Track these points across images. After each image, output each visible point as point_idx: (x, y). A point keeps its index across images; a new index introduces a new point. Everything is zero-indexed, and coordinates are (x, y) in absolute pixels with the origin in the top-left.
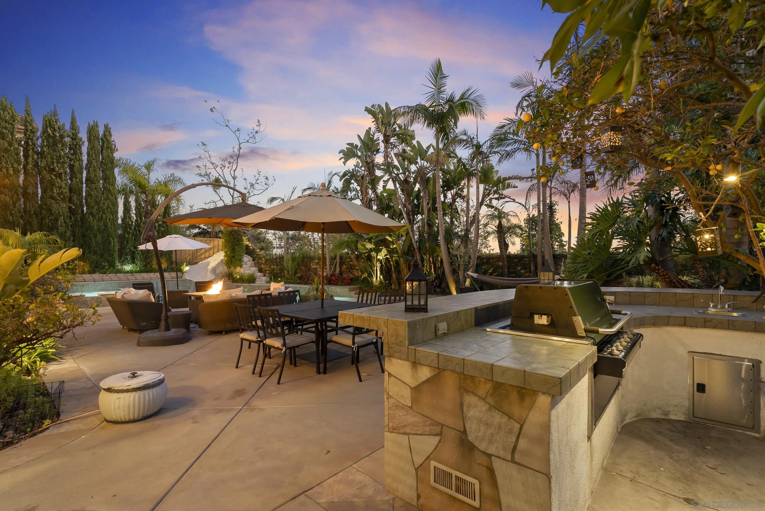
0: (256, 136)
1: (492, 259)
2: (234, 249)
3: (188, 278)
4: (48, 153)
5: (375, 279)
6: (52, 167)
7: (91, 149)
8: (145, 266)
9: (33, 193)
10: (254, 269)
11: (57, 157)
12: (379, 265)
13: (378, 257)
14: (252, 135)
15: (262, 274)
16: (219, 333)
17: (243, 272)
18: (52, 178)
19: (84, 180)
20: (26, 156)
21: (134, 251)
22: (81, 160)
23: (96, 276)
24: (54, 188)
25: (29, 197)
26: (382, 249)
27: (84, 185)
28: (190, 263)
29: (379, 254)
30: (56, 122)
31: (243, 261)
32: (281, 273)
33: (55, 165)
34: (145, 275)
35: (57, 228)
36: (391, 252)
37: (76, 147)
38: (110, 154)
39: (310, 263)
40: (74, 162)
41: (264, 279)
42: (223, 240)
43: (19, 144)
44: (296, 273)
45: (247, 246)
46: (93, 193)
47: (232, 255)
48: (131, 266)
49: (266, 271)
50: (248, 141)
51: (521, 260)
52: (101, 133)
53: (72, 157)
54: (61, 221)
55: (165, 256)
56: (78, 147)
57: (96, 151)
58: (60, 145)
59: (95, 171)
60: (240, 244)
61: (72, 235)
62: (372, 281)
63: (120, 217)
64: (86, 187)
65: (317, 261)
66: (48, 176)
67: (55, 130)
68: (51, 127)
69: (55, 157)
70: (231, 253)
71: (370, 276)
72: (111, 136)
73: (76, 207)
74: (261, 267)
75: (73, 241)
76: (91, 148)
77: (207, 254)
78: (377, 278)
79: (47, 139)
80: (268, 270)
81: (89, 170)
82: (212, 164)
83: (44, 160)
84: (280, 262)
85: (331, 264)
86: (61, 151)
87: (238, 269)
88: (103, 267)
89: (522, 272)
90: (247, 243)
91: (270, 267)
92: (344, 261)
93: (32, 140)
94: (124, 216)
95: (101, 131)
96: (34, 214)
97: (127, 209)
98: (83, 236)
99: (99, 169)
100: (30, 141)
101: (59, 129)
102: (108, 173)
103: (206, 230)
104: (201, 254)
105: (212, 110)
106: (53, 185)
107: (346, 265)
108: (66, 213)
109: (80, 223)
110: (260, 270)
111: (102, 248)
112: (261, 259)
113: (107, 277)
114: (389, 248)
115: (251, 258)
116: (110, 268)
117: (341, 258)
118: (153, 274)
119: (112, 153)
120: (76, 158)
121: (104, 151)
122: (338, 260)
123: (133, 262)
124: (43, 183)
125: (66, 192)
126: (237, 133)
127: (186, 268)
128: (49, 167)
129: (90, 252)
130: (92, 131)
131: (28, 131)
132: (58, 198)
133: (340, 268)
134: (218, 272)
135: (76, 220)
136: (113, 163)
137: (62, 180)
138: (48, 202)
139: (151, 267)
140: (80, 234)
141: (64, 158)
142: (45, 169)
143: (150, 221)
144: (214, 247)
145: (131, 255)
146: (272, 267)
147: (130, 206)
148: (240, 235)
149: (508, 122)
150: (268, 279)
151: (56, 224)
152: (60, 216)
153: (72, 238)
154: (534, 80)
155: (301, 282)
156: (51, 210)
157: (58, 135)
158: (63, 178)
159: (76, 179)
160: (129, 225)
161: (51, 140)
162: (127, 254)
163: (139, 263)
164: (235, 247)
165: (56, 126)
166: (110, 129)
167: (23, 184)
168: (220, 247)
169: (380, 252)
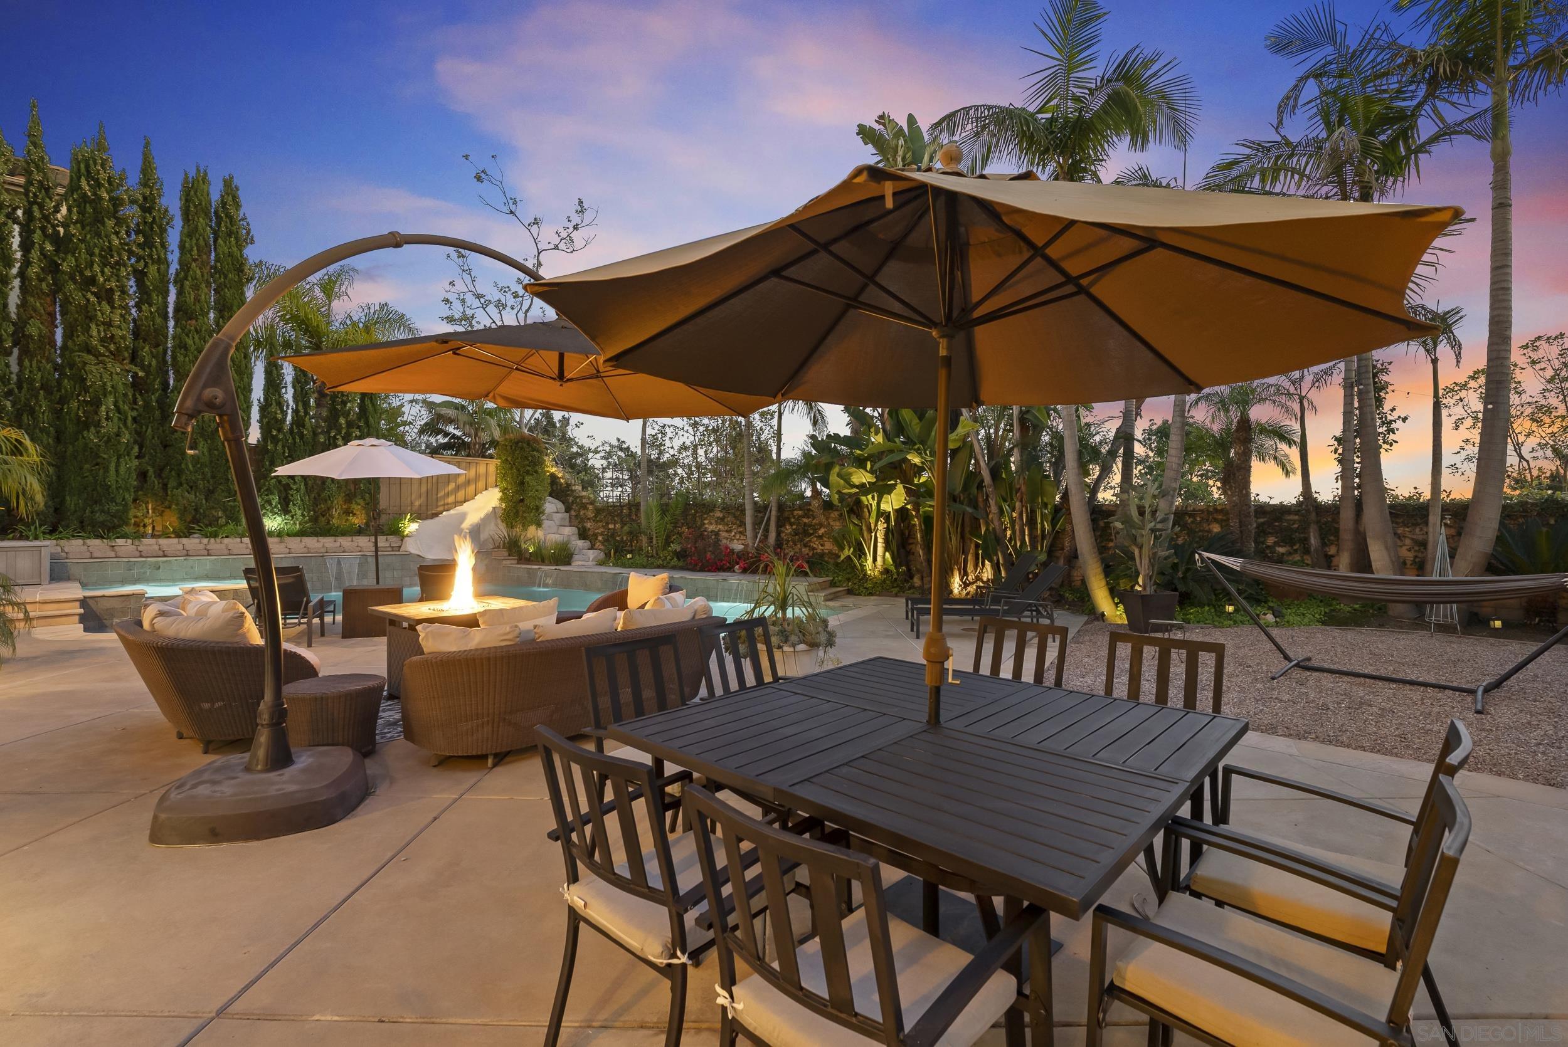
0: (575, 235)
1: (1190, 515)
2: (522, 483)
3: (413, 551)
4: (82, 241)
5: (870, 559)
6: (88, 273)
7: (190, 235)
8: (315, 520)
9: (40, 336)
10: (569, 531)
11: (102, 250)
12: (882, 526)
13: (883, 506)
14: (564, 234)
15: (587, 544)
16: (475, 760)
17: (542, 537)
18: (88, 300)
19: (171, 310)
20: (26, 246)
21: (288, 485)
22: (163, 262)
23: (193, 543)
24: (93, 326)
25: (31, 346)
26: (893, 487)
27: (171, 323)
28: (420, 515)
29: (886, 497)
30: (103, 165)
31: (543, 513)
32: (631, 541)
33: (97, 268)
34: (311, 542)
35: (98, 425)
36: (916, 494)
37: (152, 229)
38: (235, 249)
39: (703, 519)
40: (146, 265)
41: (592, 554)
42: (498, 462)
43: (11, 216)
44: (668, 542)
45: (553, 477)
46: (190, 342)
47: (518, 497)
48: (279, 519)
49: (596, 535)
50: (556, 247)
51: (1279, 519)
52: (215, 196)
53: (141, 252)
54: (108, 408)
55: (363, 498)
56: (156, 228)
57: (201, 242)
58: (110, 223)
59: (196, 288)
60: (536, 472)
61: (135, 442)
62: (862, 566)
63: (255, 403)
64: (175, 326)
65: (719, 514)
66: (78, 297)
67: (99, 185)
68: (89, 175)
69: (97, 251)
70: (516, 492)
71: (860, 552)
72: (238, 206)
73: (148, 373)
74: (584, 529)
75: (137, 457)
76: (190, 232)
77: (461, 495)
78: (875, 560)
79: (79, 206)
80: (601, 534)
81: (182, 286)
82: (479, 297)
83: (69, 256)
84: (629, 515)
85: (757, 524)
86: (114, 237)
87: (532, 530)
88: (214, 522)
89: (1281, 550)
90: (554, 470)
91: (606, 526)
92: (786, 514)
93: (41, 207)
94: (266, 399)
95: (215, 194)
96: (42, 387)
97: (273, 383)
98: (165, 447)
99: (208, 284)
100: (35, 208)
101: (110, 182)
102: (228, 293)
103: (459, 438)
104: (448, 495)
105: (478, 178)
106: (91, 318)
107: (791, 524)
108: (121, 388)
109: (157, 413)
110: (583, 535)
111: (209, 475)
112: (584, 507)
113: (218, 546)
114: (912, 483)
115: (560, 506)
116: (227, 523)
117: (781, 507)
118: (331, 539)
119: (240, 248)
120: (150, 256)
121: (220, 241)
122: (774, 513)
123: (285, 511)
124: (66, 314)
125: (123, 337)
126: (534, 229)
127: (411, 527)
128: (81, 274)
129: (181, 484)
130: (192, 193)
131: (32, 184)
132: (102, 349)
133: (778, 534)
134: (484, 536)
135: (147, 405)
136: (242, 271)
137: (113, 307)
138: (77, 359)
139: (328, 523)
140: (156, 441)
141: (119, 255)
142: (73, 279)
143: (215, 345)
144: (477, 478)
145: (280, 492)
146: (611, 526)
147: (281, 376)
148: (538, 451)
149: (1248, 151)
150: (602, 556)
151: (96, 413)
152: (105, 396)
153: (136, 449)
154: (1340, 27)
155: (681, 564)
156: (83, 380)
157: (105, 195)
158: (117, 303)
159: (150, 305)
160: (277, 420)
161: (89, 210)
162: (269, 492)
163: (299, 512)
164: (527, 479)
165: (103, 176)
166: (237, 189)
167: (18, 315)
168: (492, 479)
169: (889, 493)
